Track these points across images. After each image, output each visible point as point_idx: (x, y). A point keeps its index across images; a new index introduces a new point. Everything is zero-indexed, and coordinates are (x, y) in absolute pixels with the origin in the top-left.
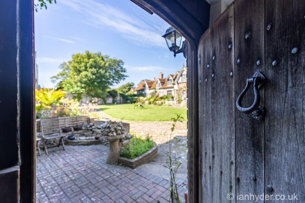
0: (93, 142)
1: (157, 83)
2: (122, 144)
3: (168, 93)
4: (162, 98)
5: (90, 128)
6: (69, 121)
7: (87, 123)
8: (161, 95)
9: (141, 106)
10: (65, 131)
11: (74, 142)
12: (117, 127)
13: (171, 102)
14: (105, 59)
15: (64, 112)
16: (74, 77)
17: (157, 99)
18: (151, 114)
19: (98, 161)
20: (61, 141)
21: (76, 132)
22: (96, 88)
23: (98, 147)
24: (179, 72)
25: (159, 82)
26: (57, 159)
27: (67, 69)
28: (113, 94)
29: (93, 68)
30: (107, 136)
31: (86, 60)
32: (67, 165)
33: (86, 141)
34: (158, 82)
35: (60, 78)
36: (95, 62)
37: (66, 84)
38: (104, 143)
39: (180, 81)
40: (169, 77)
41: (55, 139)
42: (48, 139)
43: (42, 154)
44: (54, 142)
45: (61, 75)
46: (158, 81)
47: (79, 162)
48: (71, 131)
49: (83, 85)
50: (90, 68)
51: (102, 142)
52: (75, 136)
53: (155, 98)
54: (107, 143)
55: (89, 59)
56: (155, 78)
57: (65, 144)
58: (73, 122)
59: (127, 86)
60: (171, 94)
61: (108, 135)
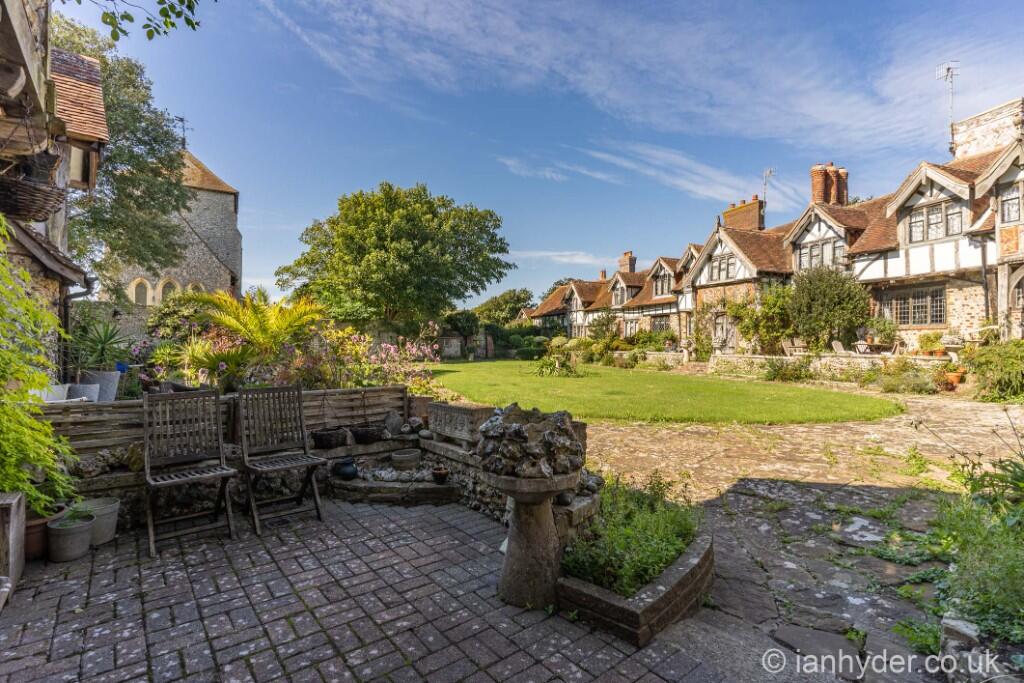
0: (425, 491)
1: (614, 288)
2: (570, 514)
3: (653, 325)
4: (631, 341)
5: (412, 437)
6: (336, 404)
7: (402, 415)
8: (629, 330)
9: (563, 365)
10: (323, 442)
11: (355, 489)
12: (551, 434)
13: (669, 357)
14: (442, 211)
15: (320, 372)
16: (344, 270)
17: (615, 344)
18: (612, 393)
19: (461, 583)
20: (307, 481)
21: (361, 449)
22: (412, 304)
23: (449, 513)
24: (698, 249)
25: (622, 284)
26: (296, 558)
27: (326, 245)
28: (462, 327)
29: (403, 241)
30: (513, 478)
31: (382, 213)
32: (336, 593)
33: (397, 485)
34: (618, 286)
35: (303, 274)
36: (410, 218)
37: (319, 292)
38: (468, 498)
39: (703, 280)
40: (662, 268)
41: (288, 471)
42: (262, 472)
43: (240, 531)
44: (284, 483)
45: (306, 261)
46: (617, 282)
47: (381, 583)
48: (343, 443)
49: (371, 296)
50: (392, 240)
51: (462, 496)
52: (358, 464)
53: (607, 340)
54: (480, 501)
55: (390, 211)
56: (604, 274)
57: (324, 493)
58: (352, 408)
59: (507, 302)
60: (668, 327)
61: (513, 473)
